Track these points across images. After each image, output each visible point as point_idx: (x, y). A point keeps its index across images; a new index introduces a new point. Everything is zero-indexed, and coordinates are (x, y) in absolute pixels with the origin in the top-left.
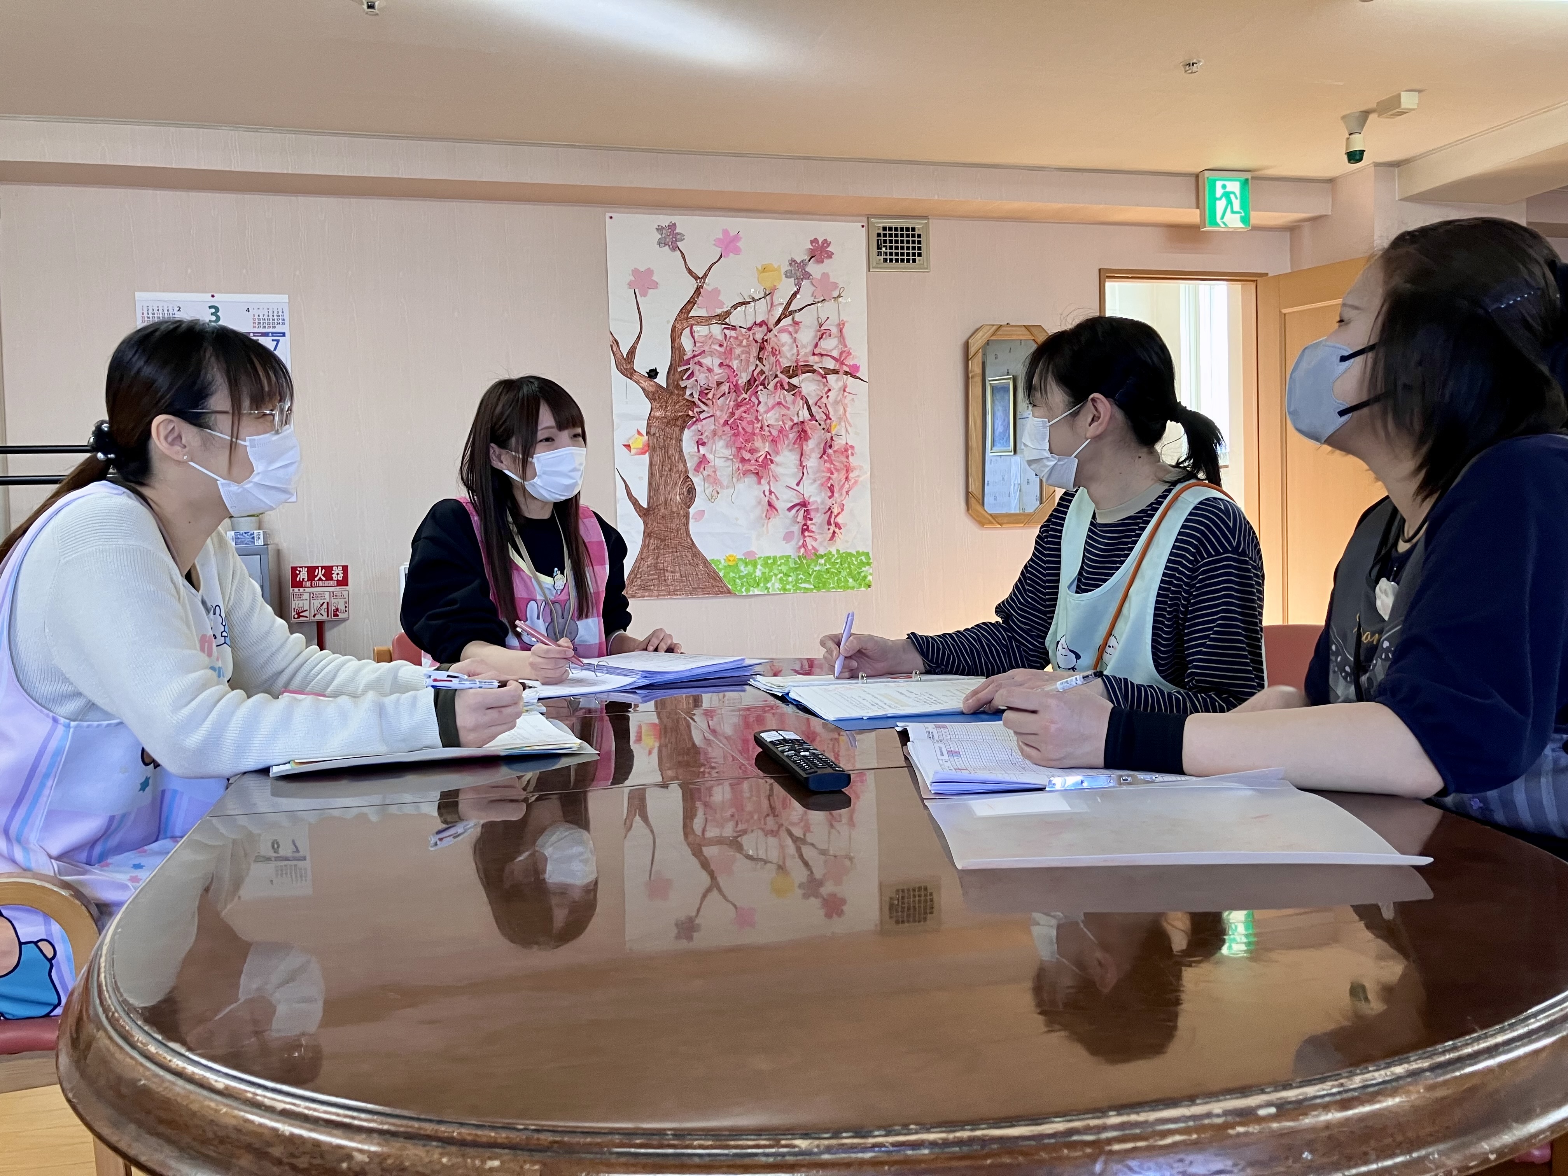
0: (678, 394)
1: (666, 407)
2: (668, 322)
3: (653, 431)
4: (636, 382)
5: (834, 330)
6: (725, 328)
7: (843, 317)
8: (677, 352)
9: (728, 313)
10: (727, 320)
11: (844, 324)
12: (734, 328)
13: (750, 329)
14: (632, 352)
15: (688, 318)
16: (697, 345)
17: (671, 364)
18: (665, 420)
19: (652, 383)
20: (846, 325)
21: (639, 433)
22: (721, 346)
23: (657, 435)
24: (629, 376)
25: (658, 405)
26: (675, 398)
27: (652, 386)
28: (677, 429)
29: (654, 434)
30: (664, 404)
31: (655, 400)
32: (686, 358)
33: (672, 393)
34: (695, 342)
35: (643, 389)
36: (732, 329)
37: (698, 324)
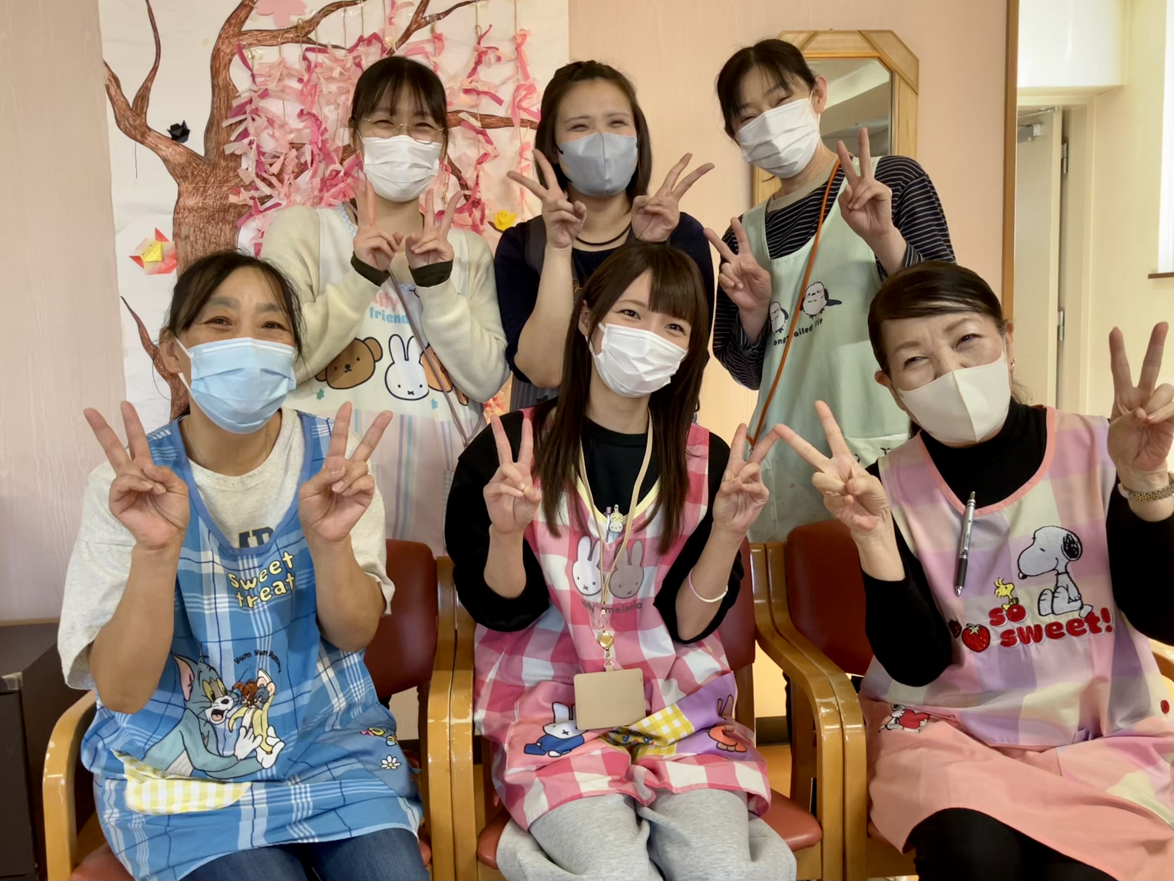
0: (227, 166)
1: (205, 191)
2: (206, 41)
3: (184, 231)
4: (152, 148)
5: (506, 49)
6: (308, 49)
7: (525, 25)
8: (223, 94)
9: (313, 23)
10: (312, 36)
11: (524, 36)
12: (323, 49)
13: (351, 50)
14: (143, 96)
15: (241, 34)
16: (258, 80)
17: (212, 116)
18: (204, 213)
19: (180, 149)
20: (529, 39)
21: (159, 236)
22: (300, 80)
23: (191, 239)
24: (139, 137)
25: (190, 188)
26: (221, 174)
27: (180, 154)
28: (227, 228)
29: (187, 237)
30: (201, 184)
31: (185, 178)
32: (235, 103)
33: (215, 166)
34: (253, 76)
35: (165, 160)
36: (320, 51)
37: (260, 43)
